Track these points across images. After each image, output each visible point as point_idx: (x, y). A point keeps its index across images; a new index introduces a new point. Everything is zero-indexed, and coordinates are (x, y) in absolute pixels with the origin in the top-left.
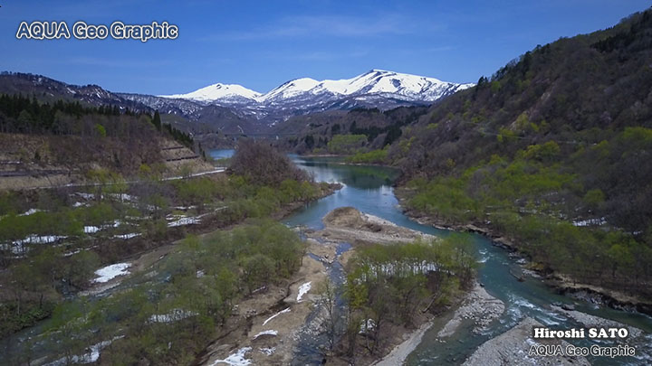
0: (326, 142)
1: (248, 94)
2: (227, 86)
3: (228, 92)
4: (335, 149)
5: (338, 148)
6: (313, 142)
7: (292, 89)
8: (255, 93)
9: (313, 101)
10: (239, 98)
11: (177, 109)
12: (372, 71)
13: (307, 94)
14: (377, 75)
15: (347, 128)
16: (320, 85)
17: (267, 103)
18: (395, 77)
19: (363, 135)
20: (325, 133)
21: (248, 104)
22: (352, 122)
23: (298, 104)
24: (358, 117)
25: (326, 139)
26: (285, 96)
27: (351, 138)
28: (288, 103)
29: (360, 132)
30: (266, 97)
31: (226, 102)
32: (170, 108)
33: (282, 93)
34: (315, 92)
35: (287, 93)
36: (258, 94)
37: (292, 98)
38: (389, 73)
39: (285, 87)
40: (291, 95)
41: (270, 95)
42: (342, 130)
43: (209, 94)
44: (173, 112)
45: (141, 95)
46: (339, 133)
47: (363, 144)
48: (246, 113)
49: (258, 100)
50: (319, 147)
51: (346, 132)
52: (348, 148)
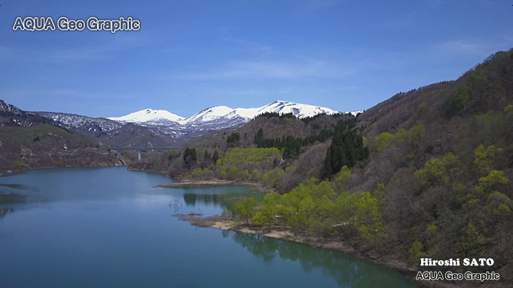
0: (215, 159)
1: (173, 117)
2: (156, 111)
3: (156, 116)
4: (228, 170)
5: (234, 168)
6: (194, 159)
7: (210, 114)
8: (180, 117)
9: (227, 124)
10: (165, 121)
11: (97, 126)
12: (276, 102)
13: (222, 118)
14: (280, 105)
15: (251, 139)
16: (234, 112)
17: (189, 125)
18: (295, 107)
19: (275, 149)
20: (215, 147)
21: (171, 126)
22: (257, 130)
23: (214, 126)
24: (266, 124)
25: (216, 153)
26: (204, 120)
27: (255, 152)
28: (205, 125)
29: (270, 144)
30: (188, 120)
31: (152, 124)
32: (91, 126)
33: (201, 117)
34: (229, 117)
35: (206, 117)
36: (181, 118)
37: (210, 122)
38: (290, 103)
39: (204, 113)
40: (209, 119)
41: (192, 119)
42: (242, 141)
43: (140, 117)
44: (93, 129)
45: (66, 114)
46: (238, 146)
47: (275, 163)
48: (166, 133)
49: (181, 123)
50: (202, 167)
51: (249, 145)
52: (250, 168)
